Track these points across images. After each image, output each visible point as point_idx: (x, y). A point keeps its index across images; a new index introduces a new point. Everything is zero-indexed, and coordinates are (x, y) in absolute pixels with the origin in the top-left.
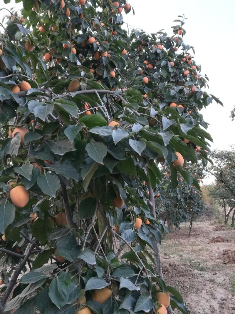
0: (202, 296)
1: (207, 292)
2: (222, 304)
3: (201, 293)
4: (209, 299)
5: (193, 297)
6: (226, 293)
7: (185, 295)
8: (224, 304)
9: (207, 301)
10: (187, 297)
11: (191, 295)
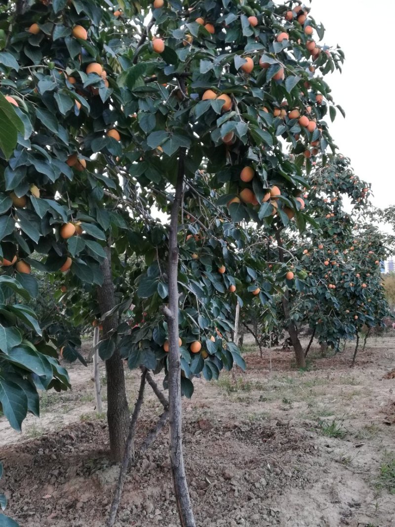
0: (310, 496)
1: (323, 488)
2: (346, 516)
3: (311, 489)
4: (325, 502)
5: (292, 498)
6: (363, 491)
7: (278, 492)
8: (351, 514)
9: (319, 506)
10: (282, 496)
11: (291, 493)
